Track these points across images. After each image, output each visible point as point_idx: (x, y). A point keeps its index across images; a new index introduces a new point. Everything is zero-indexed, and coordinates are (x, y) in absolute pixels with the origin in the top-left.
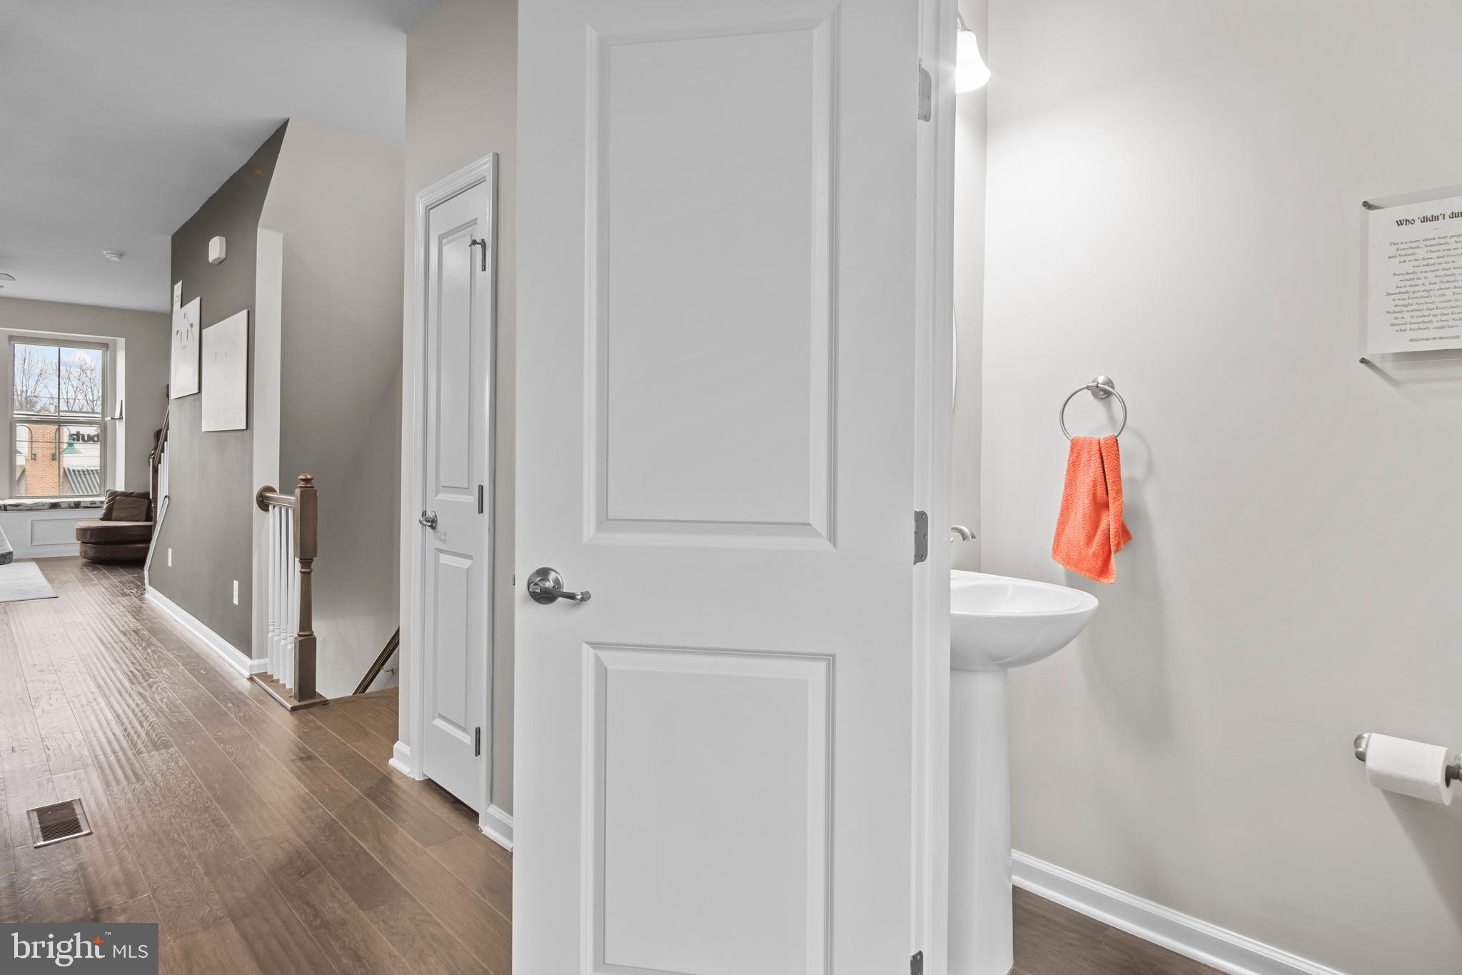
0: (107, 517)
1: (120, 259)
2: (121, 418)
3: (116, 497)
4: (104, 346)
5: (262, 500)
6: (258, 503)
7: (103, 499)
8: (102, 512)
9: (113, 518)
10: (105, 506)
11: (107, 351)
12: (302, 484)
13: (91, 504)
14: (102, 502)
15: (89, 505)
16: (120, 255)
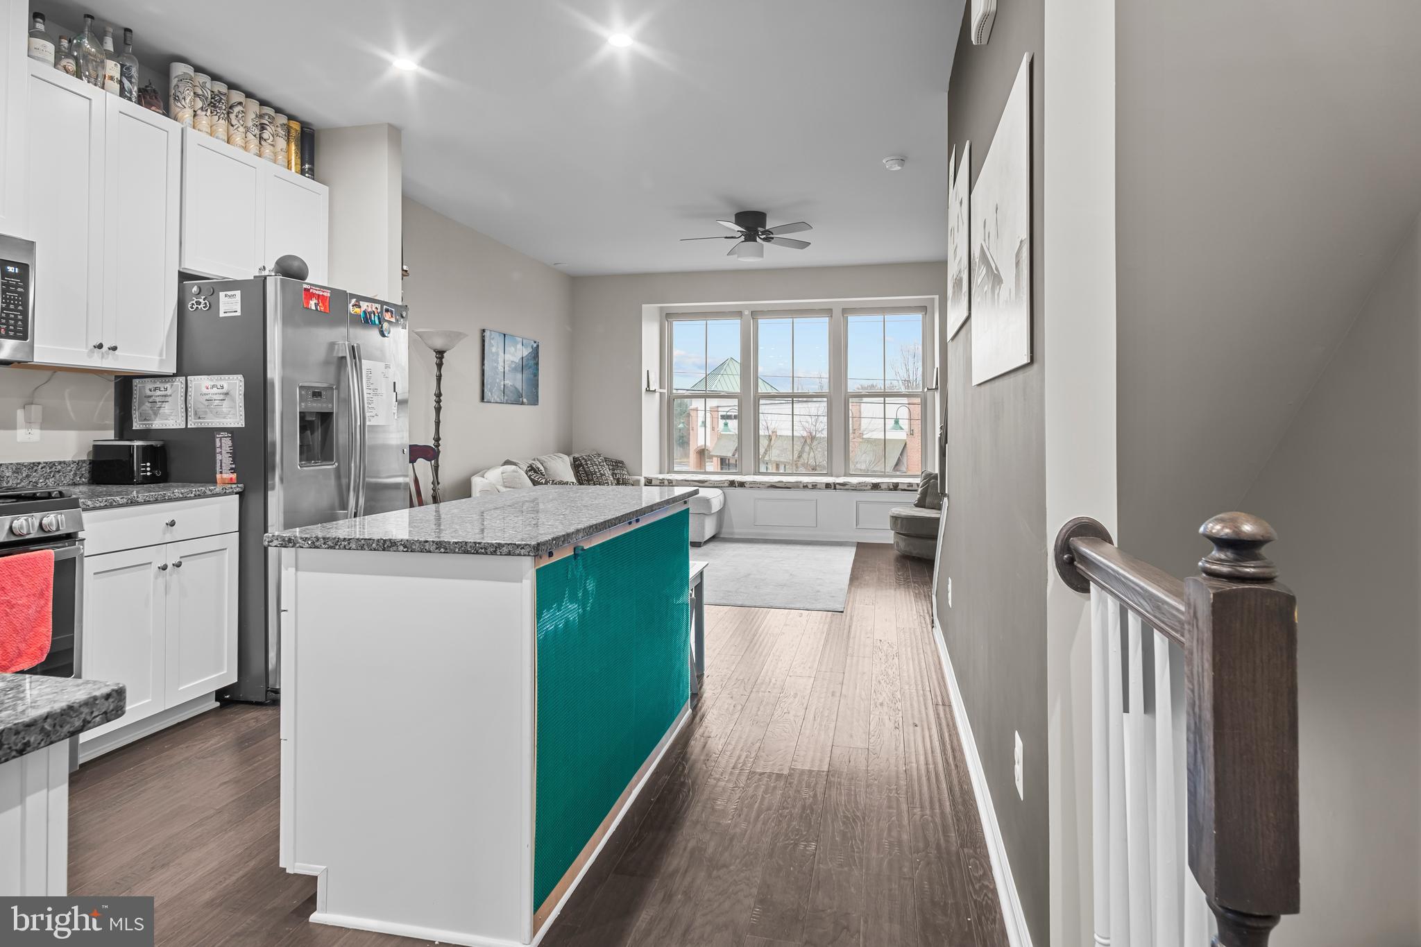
0: (921, 504)
1: (902, 165)
2: (936, 389)
3: (930, 480)
4: (923, 309)
5: (1072, 560)
6: (1058, 566)
7: (918, 481)
8: (916, 497)
9: (927, 505)
10: (920, 490)
11: (926, 314)
12: (1218, 559)
13: (908, 486)
14: (918, 485)
15: (906, 488)
16: (902, 161)
